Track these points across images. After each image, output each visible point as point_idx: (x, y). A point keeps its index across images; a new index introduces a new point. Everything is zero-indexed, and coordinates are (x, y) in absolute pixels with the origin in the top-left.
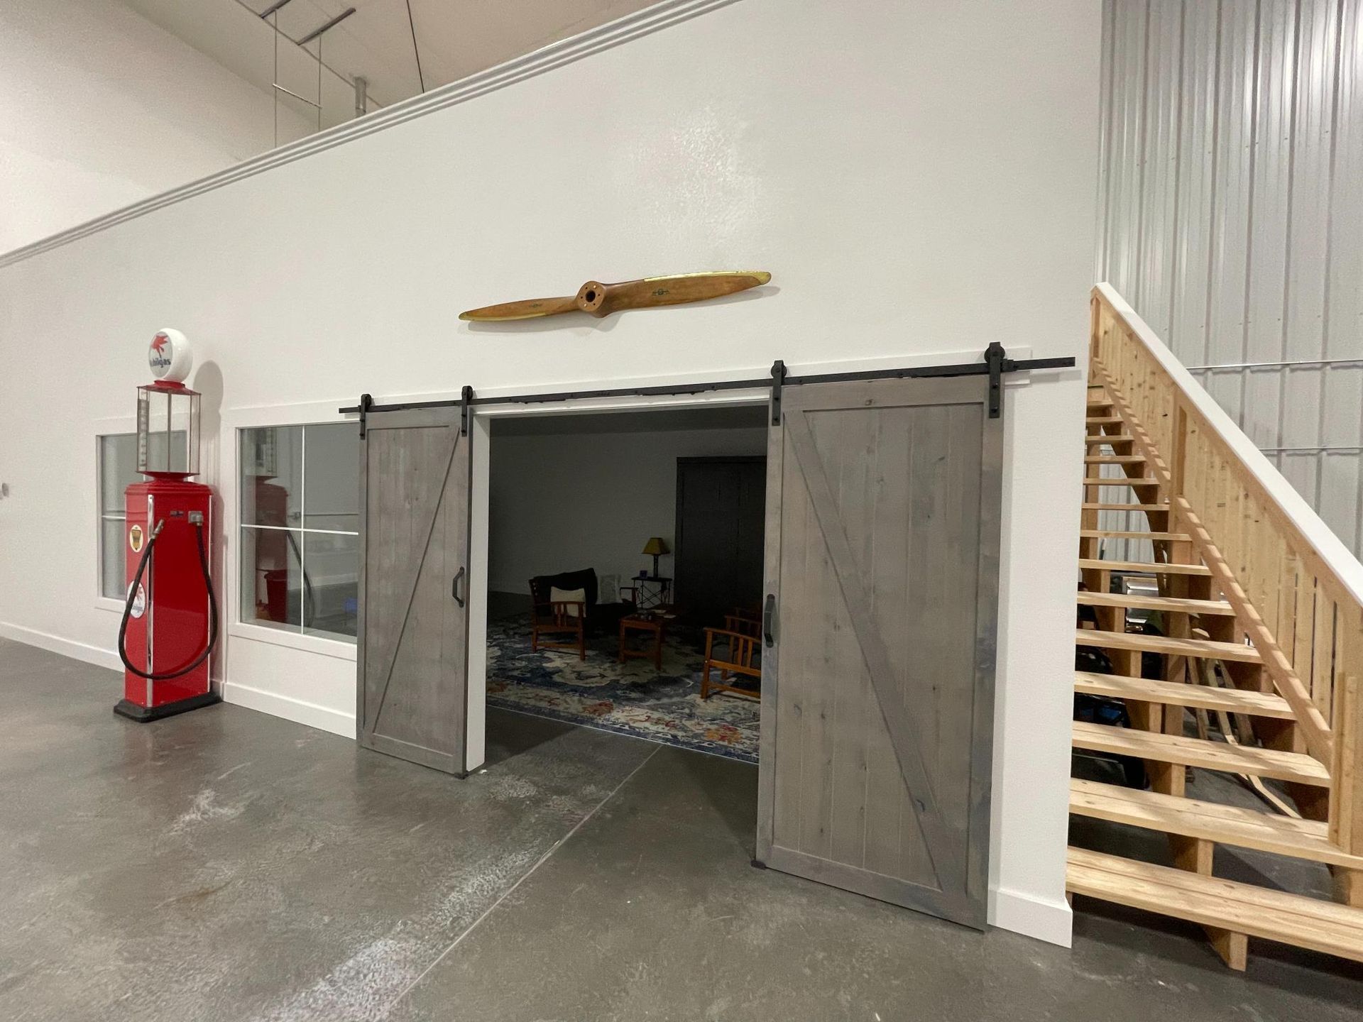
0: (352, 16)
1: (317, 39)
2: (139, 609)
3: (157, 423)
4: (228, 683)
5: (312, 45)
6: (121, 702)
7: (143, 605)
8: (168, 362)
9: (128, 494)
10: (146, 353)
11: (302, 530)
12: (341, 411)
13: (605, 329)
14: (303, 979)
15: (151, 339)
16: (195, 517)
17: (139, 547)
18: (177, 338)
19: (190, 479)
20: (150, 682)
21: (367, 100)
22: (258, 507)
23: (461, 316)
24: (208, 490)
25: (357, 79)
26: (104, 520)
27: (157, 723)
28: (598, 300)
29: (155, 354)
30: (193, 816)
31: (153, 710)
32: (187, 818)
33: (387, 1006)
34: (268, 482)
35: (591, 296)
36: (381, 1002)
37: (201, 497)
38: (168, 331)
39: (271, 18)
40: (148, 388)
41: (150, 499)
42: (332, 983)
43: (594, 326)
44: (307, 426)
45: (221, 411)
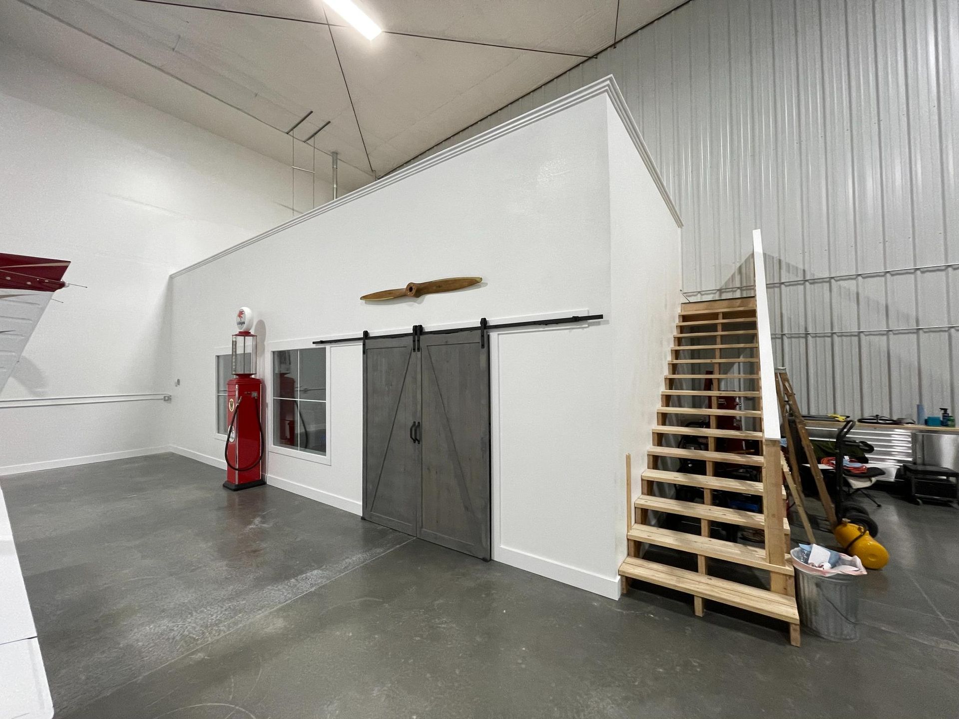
0: (329, 125)
1: (313, 138)
2: (232, 438)
3: (240, 351)
4: (269, 475)
5: (311, 142)
6: (226, 482)
7: (234, 436)
8: (244, 323)
9: (228, 384)
10: (235, 319)
11: (299, 400)
12: (314, 343)
13: (420, 303)
14: (287, 578)
15: (237, 313)
16: (255, 394)
17: (232, 409)
18: (247, 311)
19: (253, 376)
20: (237, 472)
21: (339, 161)
22: (281, 389)
23: (361, 298)
24: (260, 381)
25: (333, 153)
26: (218, 396)
27: (239, 492)
28: (414, 291)
29: (239, 319)
30: (252, 526)
31: (238, 485)
32: (250, 527)
33: (314, 588)
34: (286, 376)
35: (411, 289)
36: (313, 587)
37: (257, 385)
38: (243, 308)
39: (291, 133)
40: (236, 335)
41: (237, 387)
42: (297, 580)
43: (415, 302)
44: (301, 350)
45: (266, 343)
